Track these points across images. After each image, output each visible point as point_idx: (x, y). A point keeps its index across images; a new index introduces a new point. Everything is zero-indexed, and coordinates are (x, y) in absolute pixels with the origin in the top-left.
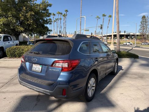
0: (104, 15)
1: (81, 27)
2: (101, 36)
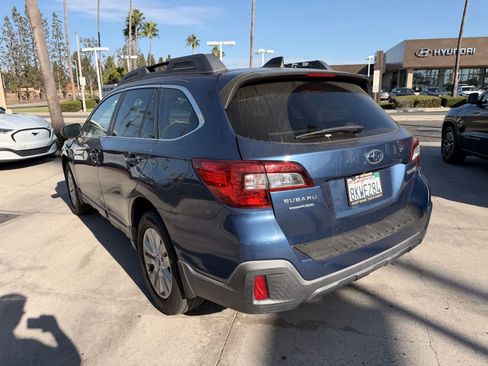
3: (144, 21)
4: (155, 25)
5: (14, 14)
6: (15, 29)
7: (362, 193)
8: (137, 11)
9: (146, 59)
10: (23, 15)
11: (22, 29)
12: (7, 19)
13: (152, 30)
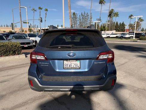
0: (40, 8)
1: (21, 19)
2: (40, 29)
3: (114, 12)
4: (118, 13)
5: (82, 14)
6: (81, 18)
7: (70, 66)
8: (112, 9)
9: (115, 23)
10: (84, 14)
11: (83, 18)
12: (80, 16)
13: (117, 15)
